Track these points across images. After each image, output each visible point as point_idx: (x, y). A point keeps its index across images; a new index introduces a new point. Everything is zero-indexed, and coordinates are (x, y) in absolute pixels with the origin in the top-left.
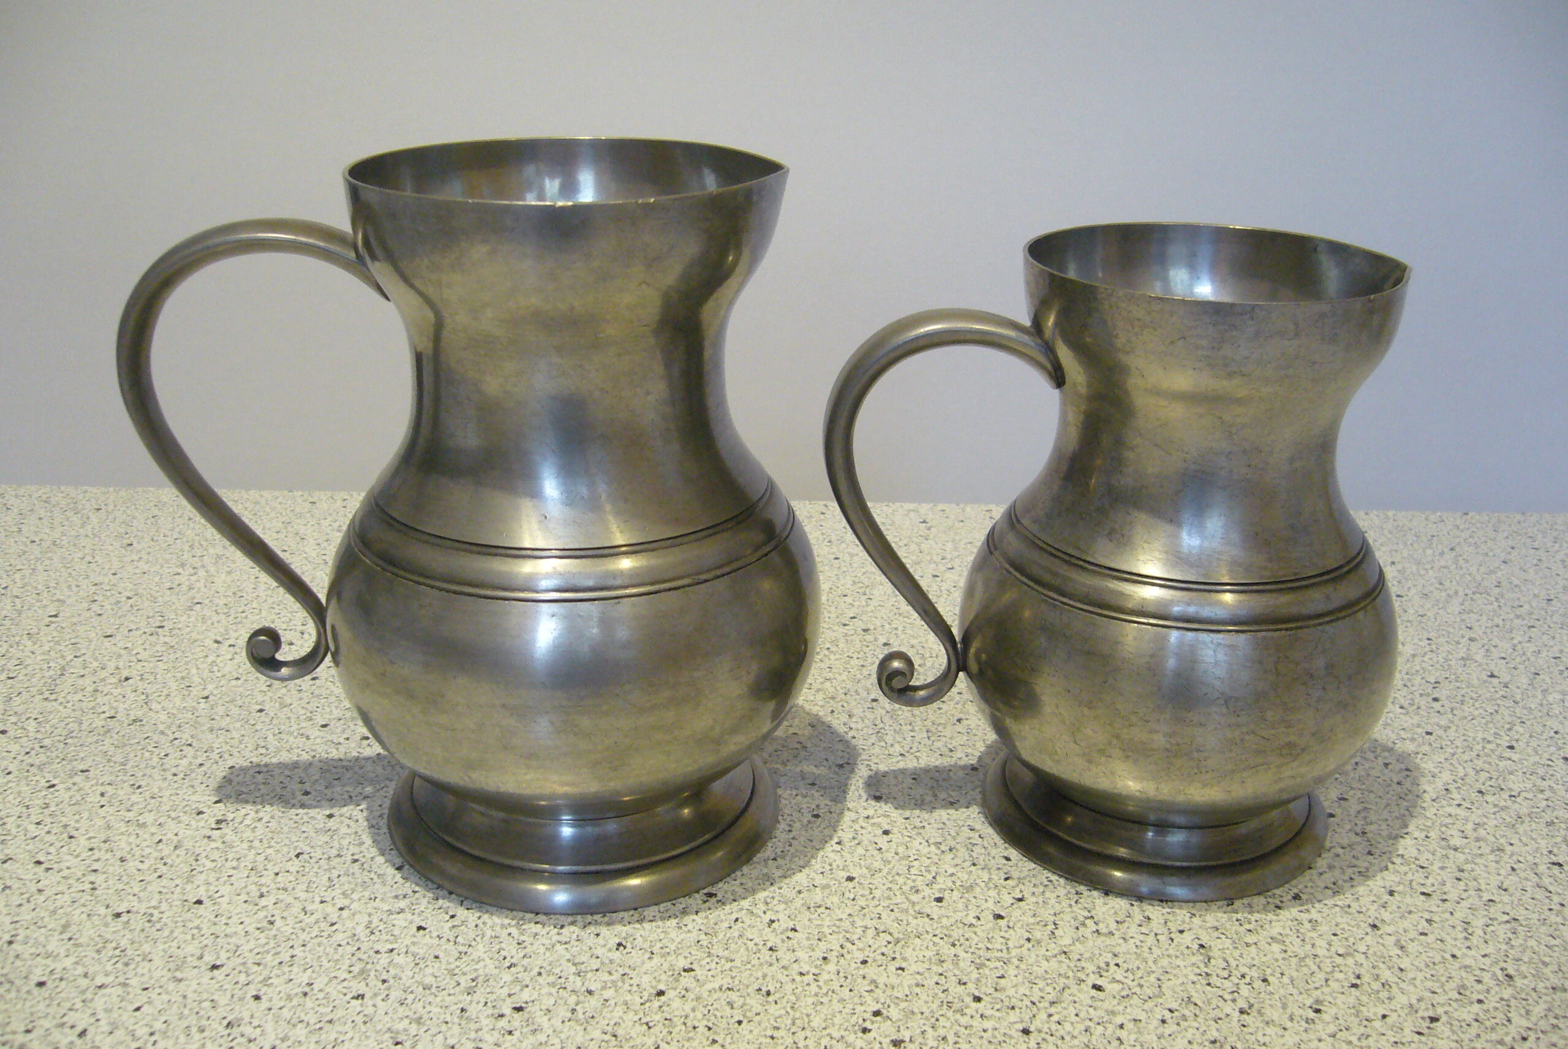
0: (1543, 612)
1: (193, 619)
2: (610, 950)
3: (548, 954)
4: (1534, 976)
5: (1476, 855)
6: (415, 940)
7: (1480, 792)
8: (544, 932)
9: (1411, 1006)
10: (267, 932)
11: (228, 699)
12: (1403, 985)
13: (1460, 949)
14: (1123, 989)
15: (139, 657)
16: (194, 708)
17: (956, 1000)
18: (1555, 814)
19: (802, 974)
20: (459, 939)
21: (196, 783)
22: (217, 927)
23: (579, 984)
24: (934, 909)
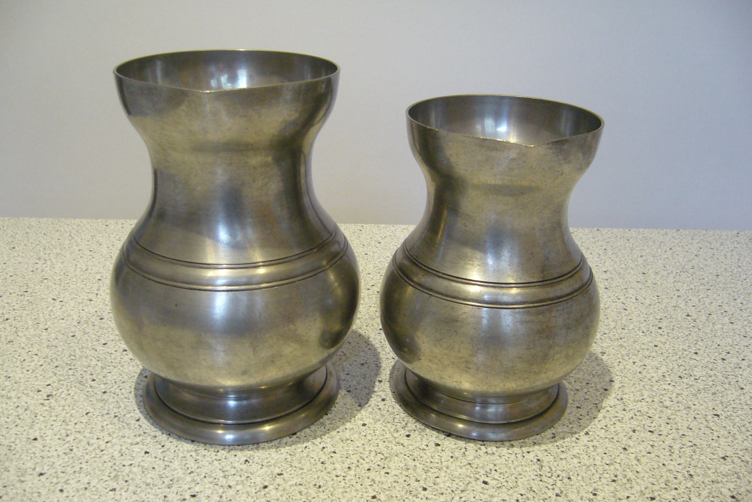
0: (714, 282)
1: (42, 287)
2: (241, 464)
3: (210, 466)
4: (703, 475)
5: (676, 411)
6: (143, 459)
7: (680, 377)
8: (208, 454)
9: (642, 491)
10: (69, 455)
11: (57, 330)
12: (638, 480)
13: (667, 461)
14: (498, 483)
15: (14, 308)
16: (40, 335)
17: (414, 490)
18: (716, 389)
19: (337, 476)
20: (166, 459)
21: (38, 375)
22: (43, 453)
23: (225, 482)
24: (405, 441)
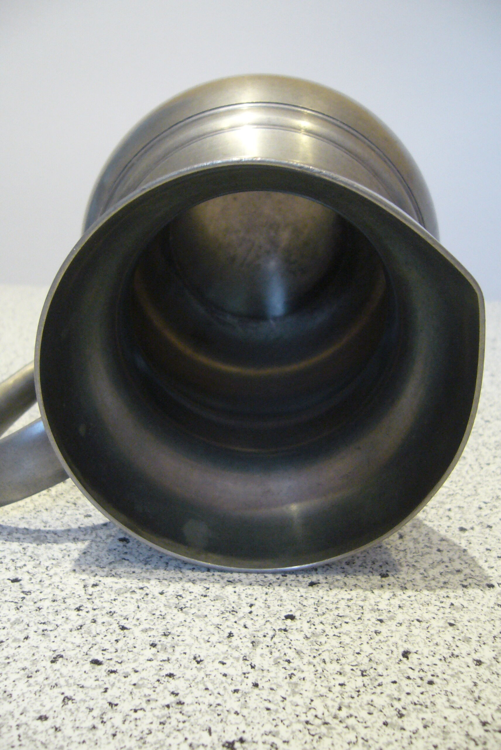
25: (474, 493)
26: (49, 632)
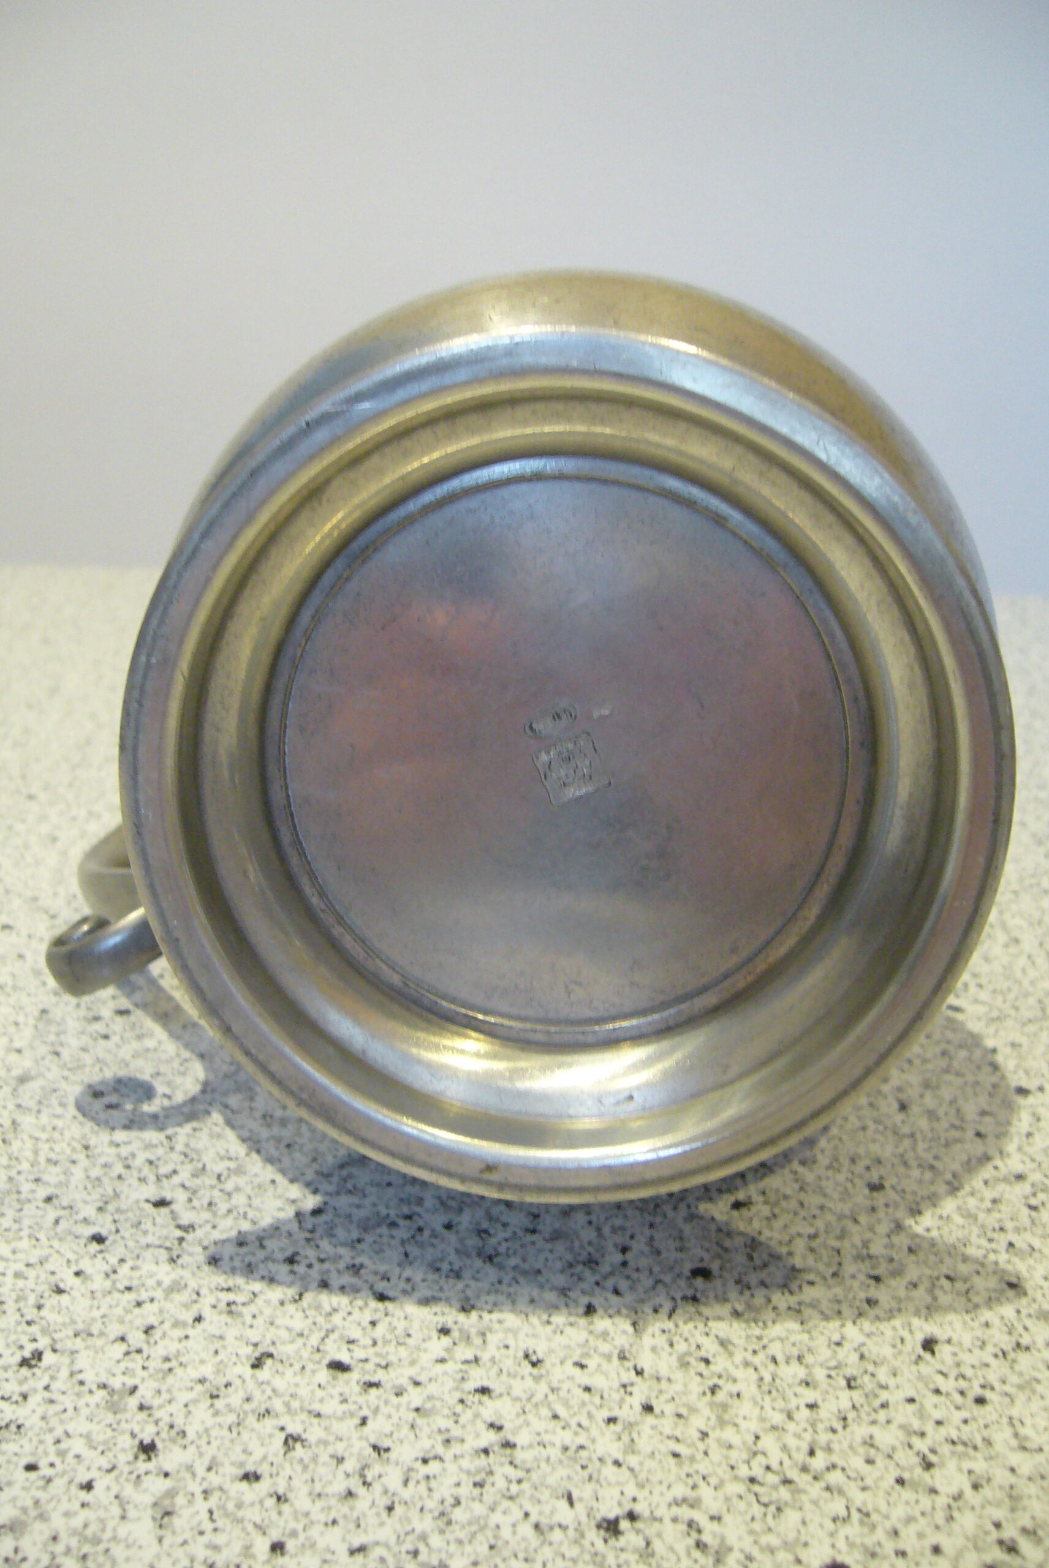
25: (1039, 1014)
26: (240, 1308)
